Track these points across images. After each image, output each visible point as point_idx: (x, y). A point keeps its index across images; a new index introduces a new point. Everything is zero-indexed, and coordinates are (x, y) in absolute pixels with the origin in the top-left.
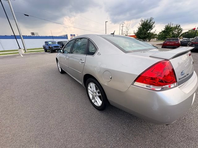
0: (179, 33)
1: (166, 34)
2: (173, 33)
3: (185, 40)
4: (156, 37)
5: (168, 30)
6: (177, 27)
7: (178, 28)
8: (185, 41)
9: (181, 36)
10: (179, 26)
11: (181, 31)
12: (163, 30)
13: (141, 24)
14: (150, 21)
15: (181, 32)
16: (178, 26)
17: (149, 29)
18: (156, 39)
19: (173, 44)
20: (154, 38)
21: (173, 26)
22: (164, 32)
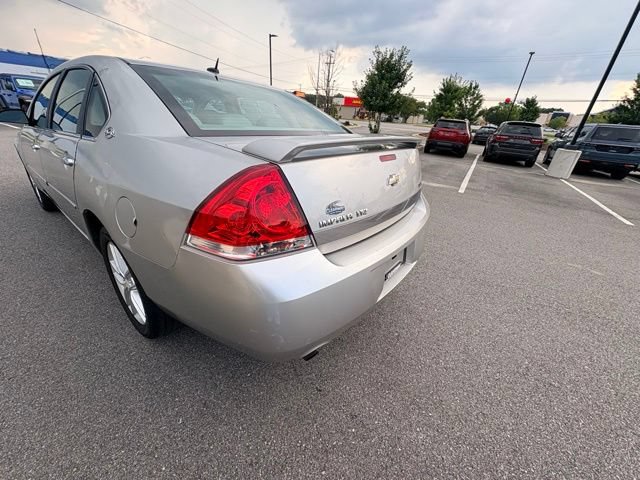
0: (475, 108)
1: (443, 105)
2: (461, 105)
3: (487, 129)
4: (423, 112)
5: (450, 94)
6: (471, 91)
7: (474, 93)
8: (485, 133)
9: (479, 115)
10: (476, 87)
11: (481, 101)
12: (438, 92)
13: (375, 62)
14: (401, 57)
15: (479, 106)
16: (474, 85)
17: (396, 84)
18: (422, 116)
19: (453, 135)
20: (416, 113)
21: (462, 83)
22: (439, 98)
